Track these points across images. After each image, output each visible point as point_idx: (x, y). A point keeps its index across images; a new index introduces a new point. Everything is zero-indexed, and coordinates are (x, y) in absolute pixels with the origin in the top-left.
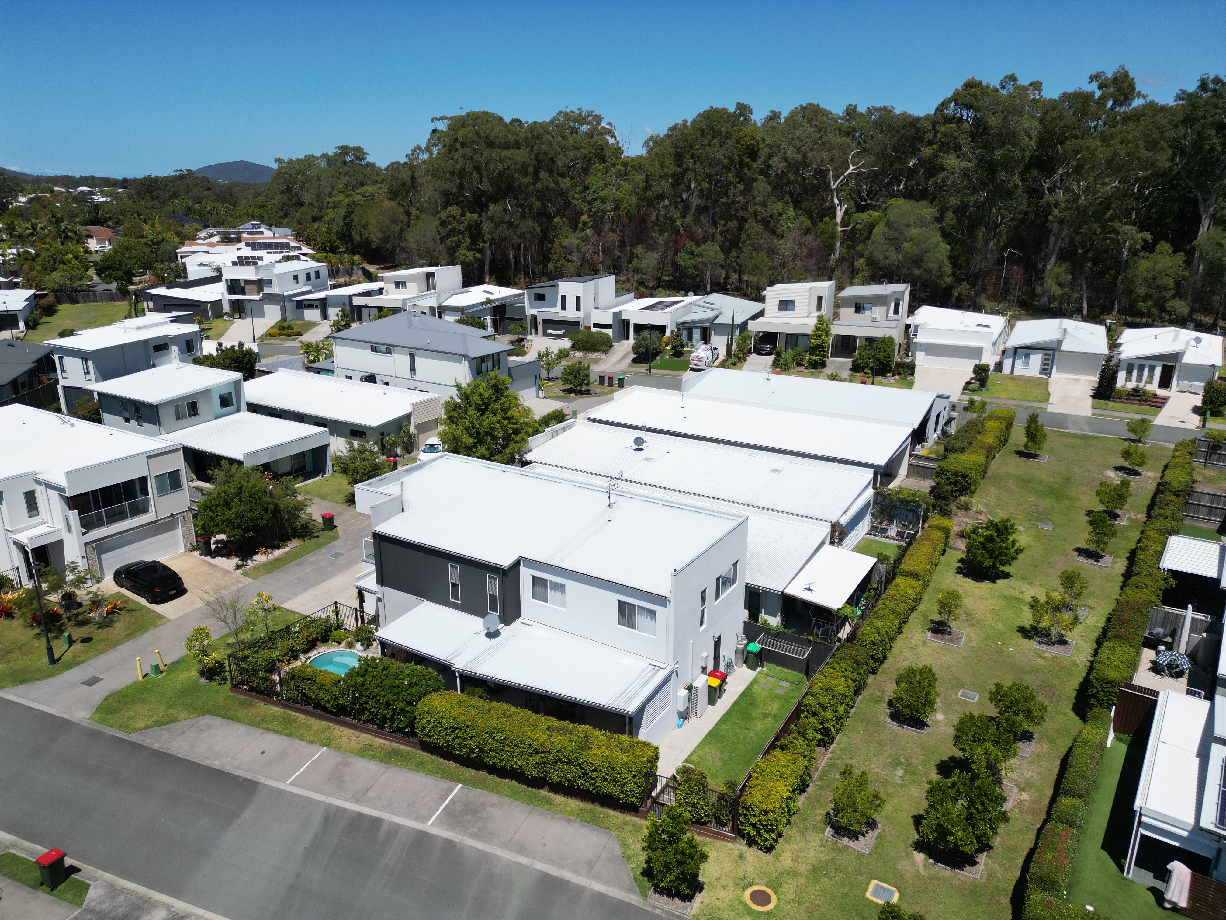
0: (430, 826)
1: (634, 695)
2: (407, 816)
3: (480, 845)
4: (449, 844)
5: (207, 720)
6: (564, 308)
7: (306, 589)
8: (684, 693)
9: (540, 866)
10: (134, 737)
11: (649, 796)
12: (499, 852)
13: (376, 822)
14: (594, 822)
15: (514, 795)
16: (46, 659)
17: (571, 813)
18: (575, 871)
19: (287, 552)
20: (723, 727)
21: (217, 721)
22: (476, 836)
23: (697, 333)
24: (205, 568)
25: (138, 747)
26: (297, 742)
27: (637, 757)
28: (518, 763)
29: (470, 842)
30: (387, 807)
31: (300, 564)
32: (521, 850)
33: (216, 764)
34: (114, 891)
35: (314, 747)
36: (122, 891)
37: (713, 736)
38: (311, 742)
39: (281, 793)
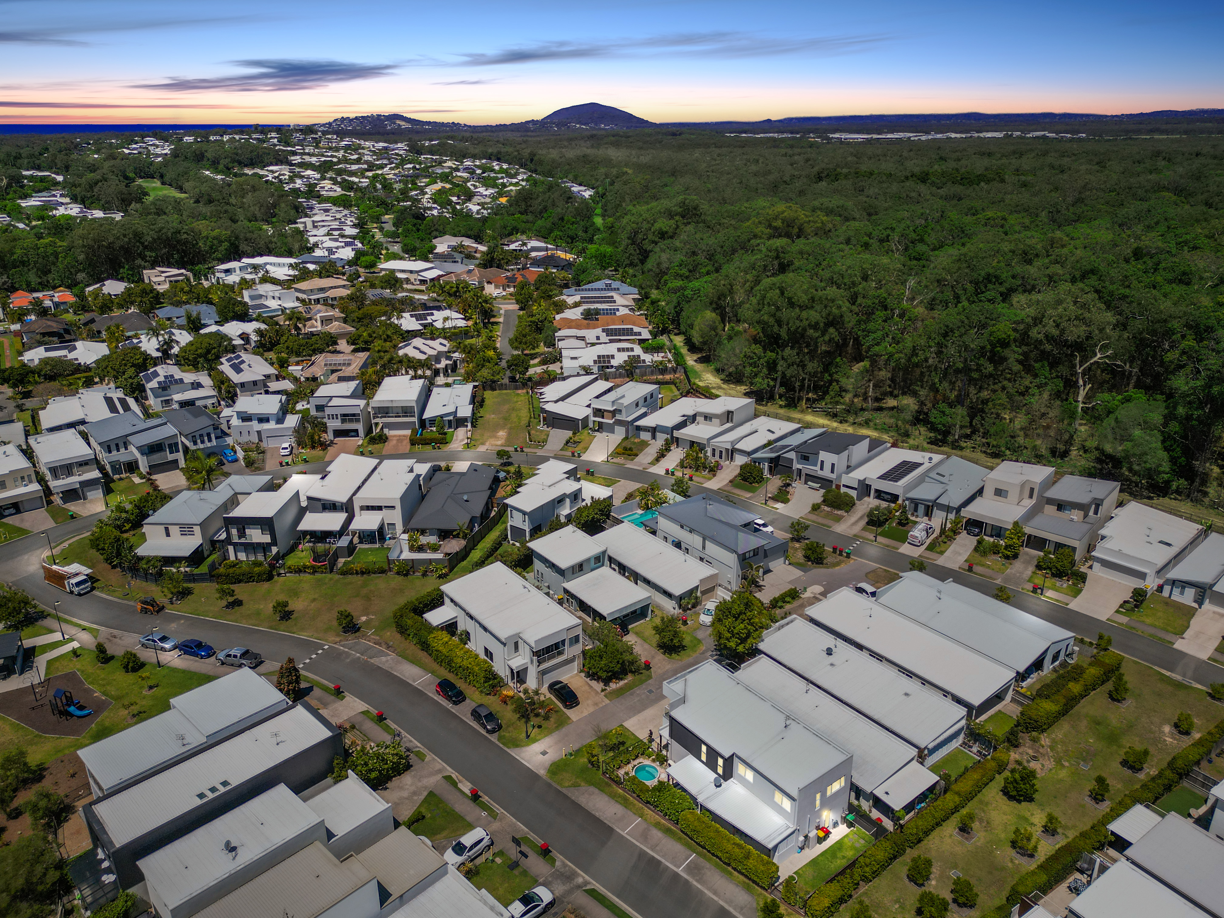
0: (680, 871)
1: (774, 839)
2: (671, 863)
3: (699, 886)
4: (687, 881)
5: (592, 789)
6: (822, 469)
7: (634, 715)
8: (802, 838)
9: (722, 903)
10: (564, 791)
11: (773, 885)
12: (706, 891)
13: (659, 862)
14: (748, 889)
15: (717, 866)
16: (524, 735)
17: (739, 882)
18: (735, 909)
19: (626, 684)
20: (820, 858)
21: (596, 791)
22: (697, 881)
23: (921, 509)
24: (587, 688)
25: (566, 797)
26: (629, 812)
27: (768, 869)
28: (720, 854)
29: (695, 883)
30: (663, 856)
31: (632, 694)
32: (715, 893)
33: (597, 814)
34: (565, 865)
35: (636, 817)
36: (567, 865)
37: (814, 862)
38: (635, 814)
39: (623, 837)
